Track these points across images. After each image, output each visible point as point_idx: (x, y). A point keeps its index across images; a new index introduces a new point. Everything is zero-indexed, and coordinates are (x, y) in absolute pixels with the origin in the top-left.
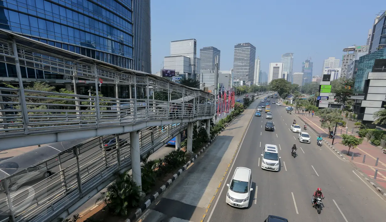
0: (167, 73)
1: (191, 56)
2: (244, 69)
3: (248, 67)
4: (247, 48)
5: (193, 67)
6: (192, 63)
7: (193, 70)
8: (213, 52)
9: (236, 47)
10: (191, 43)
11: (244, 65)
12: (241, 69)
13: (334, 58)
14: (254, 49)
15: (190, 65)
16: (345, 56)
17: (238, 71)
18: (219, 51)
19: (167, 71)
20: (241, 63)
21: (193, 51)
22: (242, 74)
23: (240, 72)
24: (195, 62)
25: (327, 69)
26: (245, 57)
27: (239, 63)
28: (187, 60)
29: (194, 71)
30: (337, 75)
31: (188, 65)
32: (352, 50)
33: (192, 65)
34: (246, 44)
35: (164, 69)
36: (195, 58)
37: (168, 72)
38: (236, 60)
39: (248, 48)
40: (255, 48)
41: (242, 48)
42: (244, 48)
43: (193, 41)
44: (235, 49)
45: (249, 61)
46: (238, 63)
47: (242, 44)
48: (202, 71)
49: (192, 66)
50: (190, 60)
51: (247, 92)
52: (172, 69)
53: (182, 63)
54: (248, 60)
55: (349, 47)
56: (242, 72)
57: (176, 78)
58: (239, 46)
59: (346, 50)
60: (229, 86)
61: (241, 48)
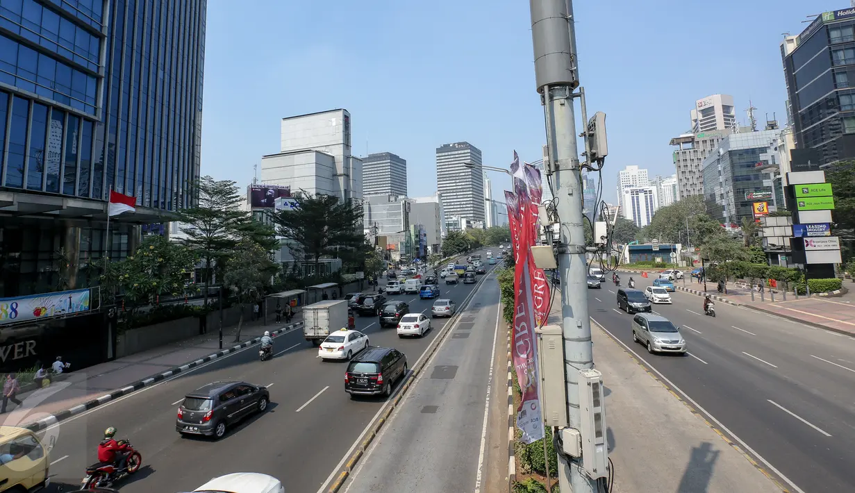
0: (266, 197)
1: (338, 152)
2: (461, 197)
3: (471, 192)
4: (463, 152)
5: (341, 180)
6: (340, 170)
7: (342, 189)
8: (390, 162)
9: (439, 151)
10: (336, 120)
11: (460, 187)
12: (455, 197)
13: (636, 167)
14: (477, 155)
15: (335, 175)
16: (678, 153)
17: (448, 201)
18: (404, 162)
19: (265, 190)
20: (454, 184)
21: (340, 137)
22: (459, 206)
23: (453, 204)
24: (347, 167)
25: (629, 189)
26: (462, 171)
27: (450, 184)
28: (325, 162)
29: (345, 191)
30: (651, 199)
31: (328, 174)
32: (687, 140)
33: (341, 175)
34: (459, 144)
35: (259, 183)
36: (347, 158)
37: (269, 193)
38: (441, 177)
39: (466, 151)
40: (479, 153)
41: (453, 153)
42: (456, 152)
43: (340, 114)
44: (437, 155)
45: (470, 180)
46: (448, 185)
47: (451, 145)
48: (368, 198)
49: (339, 178)
50: (334, 163)
51: (481, 245)
52: (280, 185)
53: (312, 170)
54: (468, 177)
55: (681, 136)
56: (459, 203)
57: (286, 204)
58: (444, 149)
59: (675, 142)
60: (438, 231)
61: (450, 153)
